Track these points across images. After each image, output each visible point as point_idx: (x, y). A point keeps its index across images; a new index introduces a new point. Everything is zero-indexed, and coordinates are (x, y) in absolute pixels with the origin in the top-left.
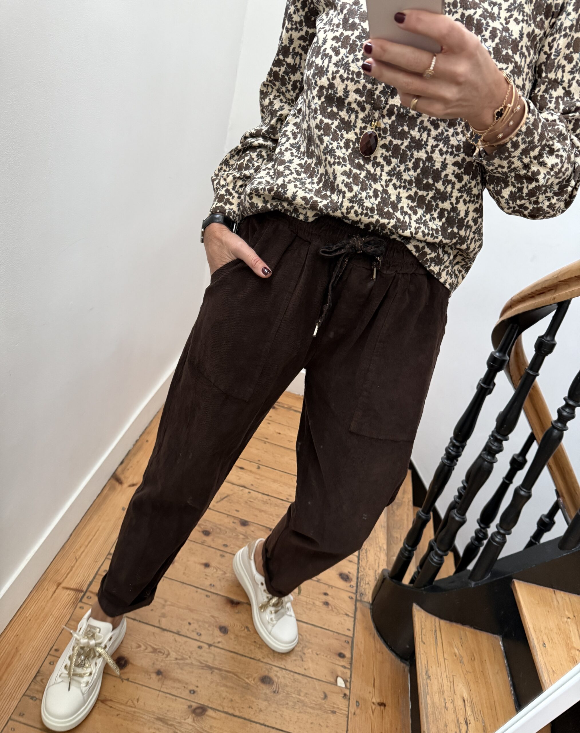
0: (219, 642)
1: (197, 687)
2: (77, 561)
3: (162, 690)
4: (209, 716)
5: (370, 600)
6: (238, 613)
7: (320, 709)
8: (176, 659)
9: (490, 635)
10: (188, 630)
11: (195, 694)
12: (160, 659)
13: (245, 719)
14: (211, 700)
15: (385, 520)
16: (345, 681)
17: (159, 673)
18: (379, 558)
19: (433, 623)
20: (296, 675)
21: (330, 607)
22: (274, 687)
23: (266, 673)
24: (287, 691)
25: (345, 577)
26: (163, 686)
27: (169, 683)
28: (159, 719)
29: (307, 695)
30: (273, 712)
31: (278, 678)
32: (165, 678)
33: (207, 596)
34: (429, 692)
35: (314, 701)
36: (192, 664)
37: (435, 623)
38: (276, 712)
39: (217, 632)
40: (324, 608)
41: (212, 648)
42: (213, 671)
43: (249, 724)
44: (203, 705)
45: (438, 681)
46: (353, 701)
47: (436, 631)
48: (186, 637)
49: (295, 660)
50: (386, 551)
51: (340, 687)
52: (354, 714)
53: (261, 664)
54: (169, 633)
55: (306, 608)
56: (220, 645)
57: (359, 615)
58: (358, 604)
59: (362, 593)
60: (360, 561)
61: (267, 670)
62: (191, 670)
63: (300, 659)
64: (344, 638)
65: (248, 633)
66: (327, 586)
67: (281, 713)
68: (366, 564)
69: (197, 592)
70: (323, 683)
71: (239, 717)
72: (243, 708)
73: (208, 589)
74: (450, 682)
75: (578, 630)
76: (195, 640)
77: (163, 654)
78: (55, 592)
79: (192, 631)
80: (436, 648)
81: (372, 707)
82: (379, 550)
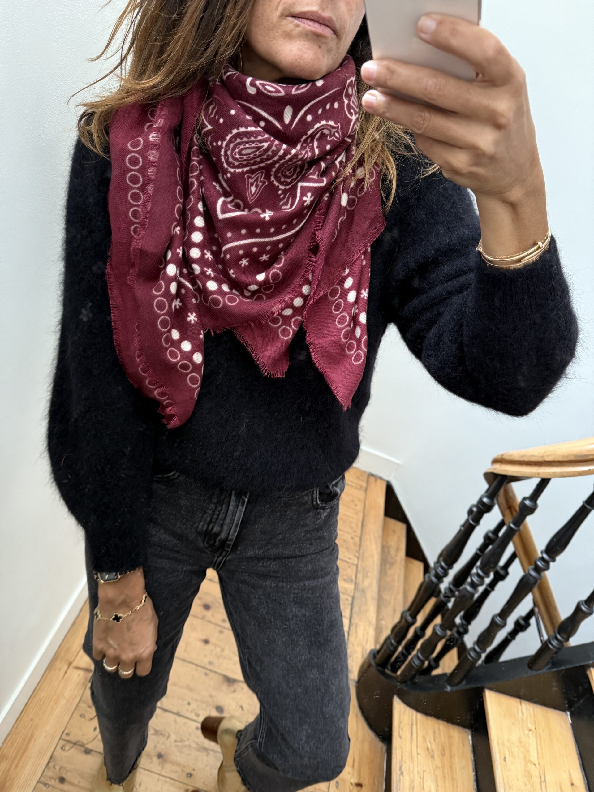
1: (194, 770)
3: (162, 774)
5: (357, 678)
6: (234, 692)
8: (176, 741)
9: (461, 729)
10: (187, 710)
11: (192, 777)
12: (161, 742)
14: (206, 783)
15: (377, 591)
17: (160, 756)
18: (368, 633)
19: (411, 716)
26: (163, 770)
27: (168, 766)
32: (165, 761)
33: (205, 674)
34: (401, 788)
36: (190, 746)
37: (412, 716)
42: (209, 755)
45: (410, 777)
47: (412, 725)
48: (185, 717)
50: (375, 626)
54: (169, 713)
62: (188, 753)
68: (356, 639)
69: (196, 670)
73: (208, 667)
74: (421, 778)
75: (537, 744)
76: (194, 721)
77: (164, 736)
78: (66, 672)
79: (192, 712)
80: (411, 743)
81: (349, 789)
82: (368, 624)
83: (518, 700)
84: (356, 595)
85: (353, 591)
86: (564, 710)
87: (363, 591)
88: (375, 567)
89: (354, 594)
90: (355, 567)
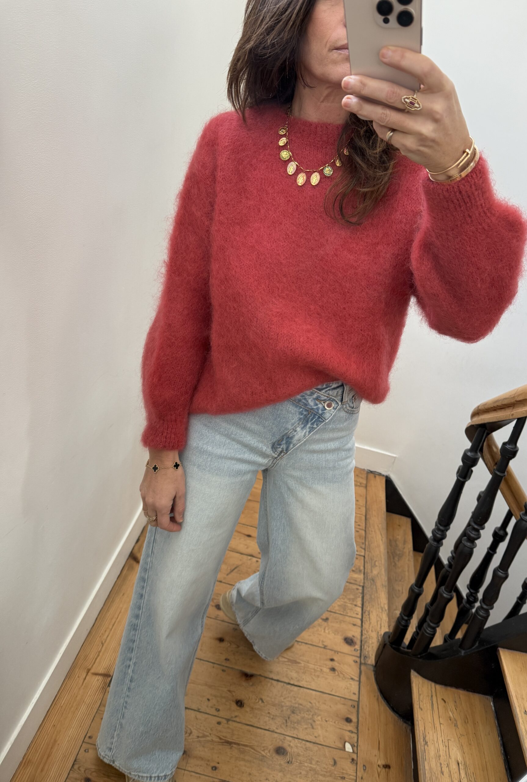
0: (236, 717)
1: (218, 763)
2: (103, 646)
3: (187, 769)
5: (373, 662)
6: (252, 685)
7: (331, 776)
8: (198, 737)
9: (482, 696)
10: (207, 706)
11: (217, 771)
14: (231, 775)
15: (386, 579)
16: (352, 746)
18: (381, 619)
19: (430, 688)
20: (308, 744)
21: (336, 672)
22: (288, 758)
23: (280, 744)
24: (300, 761)
25: (349, 641)
26: (188, 765)
27: (193, 760)
29: (318, 763)
31: (292, 747)
32: (189, 756)
33: (223, 671)
34: (427, 758)
35: (324, 768)
36: (213, 740)
37: (431, 688)
39: (234, 706)
40: (331, 674)
41: (230, 722)
42: (232, 746)
45: (434, 746)
46: (360, 767)
47: (432, 696)
48: (206, 713)
49: (306, 729)
50: (387, 611)
51: (348, 752)
52: (361, 778)
53: (276, 735)
54: (190, 710)
55: (315, 675)
56: (237, 719)
57: (363, 678)
58: (363, 667)
59: (366, 657)
60: (363, 624)
61: (281, 740)
62: (212, 746)
63: (311, 727)
64: (350, 703)
65: (263, 704)
66: (333, 652)
68: (369, 626)
69: (213, 667)
70: (332, 749)
72: (260, 780)
73: (224, 664)
74: (446, 746)
76: (214, 716)
78: (85, 679)
79: (212, 707)
80: (433, 714)
81: (378, 771)
82: (381, 611)
84: (366, 585)
85: (363, 581)
87: (373, 580)
88: (382, 556)
89: (364, 583)
90: (363, 558)
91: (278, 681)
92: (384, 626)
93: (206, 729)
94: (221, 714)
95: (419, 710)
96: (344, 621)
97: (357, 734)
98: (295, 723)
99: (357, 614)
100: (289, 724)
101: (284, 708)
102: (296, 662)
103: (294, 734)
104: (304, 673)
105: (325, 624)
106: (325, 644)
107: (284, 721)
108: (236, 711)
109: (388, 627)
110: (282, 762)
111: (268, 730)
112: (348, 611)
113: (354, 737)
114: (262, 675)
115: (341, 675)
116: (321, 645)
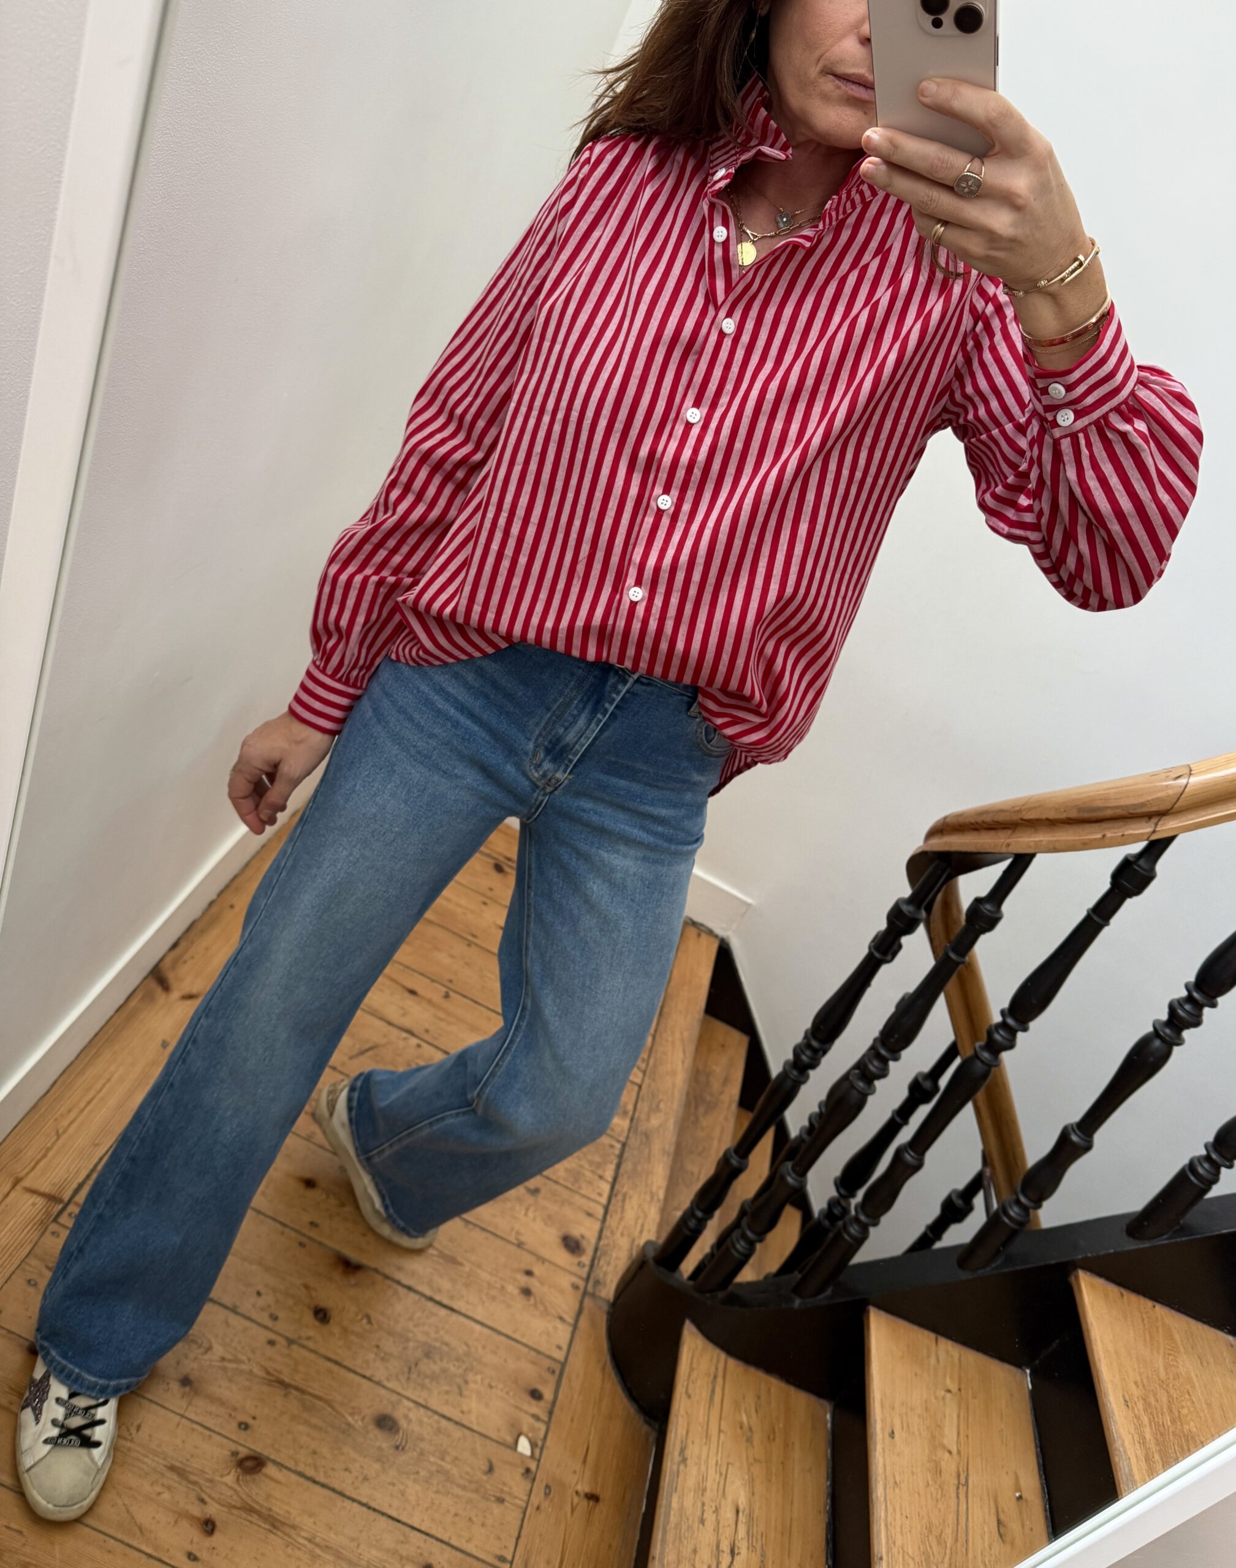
0: (309, 1338)
1: (254, 1418)
2: (57, 1139)
3: (187, 1414)
4: (267, 1476)
5: (611, 1296)
6: (355, 1286)
7: (477, 1491)
8: (223, 1359)
9: (813, 1398)
10: (254, 1306)
11: (248, 1432)
12: (192, 1356)
13: (333, 1490)
14: (277, 1446)
15: (674, 1140)
16: (533, 1445)
17: (186, 1381)
18: (646, 1216)
19: (714, 1361)
20: (443, 1421)
21: (532, 1299)
22: (398, 1437)
23: (388, 1410)
24: (422, 1450)
25: (572, 1245)
26: (190, 1408)
27: (200, 1403)
28: (172, 1468)
29: (457, 1462)
30: (389, 1484)
31: (410, 1421)
32: (197, 1393)
33: (302, 1245)
34: (679, 1487)
35: (468, 1473)
36: (251, 1373)
37: (718, 1361)
38: (393, 1484)
39: (309, 1317)
40: (522, 1300)
41: (294, 1347)
42: (291, 1393)
43: (339, 1500)
44: (260, 1453)
45: (699, 1469)
46: (539, 1486)
47: (715, 1377)
48: (249, 1319)
49: (447, 1392)
50: (662, 1202)
51: (521, 1455)
52: (538, 1508)
53: (383, 1392)
54: (216, 1306)
55: (487, 1294)
56: (311, 1344)
57: (584, 1322)
58: (587, 1301)
59: (598, 1281)
60: (608, 1217)
61: (391, 1403)
62: (247, 1383)
63: (455, 1389)
64: (547, 1363)
65: (368, 1327)
66: (535, 1258)
67: (402, 1487)
68: (619, 1224)
69: (282, 1233)
70: (493, 1443)
71: (323, 1486)
72: (333, 1469)
73: (305, 1231)
74: (722, 1473)
75: (959, 1416)
76: (266, 1327)
77: (200, 1346)
78: (8, 1195)
79: (262, 1309)
80: (709, 1408)
81: (572, 1501)
82: (648, 1198)
83: (932, 1335)
84: (632, 1142)
85: (625, 1134)
86: (1019, 1365)
87: (647, 1136)
88: (677, 1094)
89: (628, 1137)
90: (636, 1088)
91: (409, 1288)
92: (649, 1231)
93: (243, 1348)
94: (280, 1326)
95: (684, 1396)
96: (570, 1204)
97: (548, 1424)
98: (427, 1377)
99: (600, 1195)
100: (414, 1376)
101: (411, 1344)
102: (452, 1261)
103: (420, 1396)
104: (467, 1285)
105: (530, 1199)
106: (523, 1239)
107: (406, 1369)
108: (310, 1328)
109: (655, 1235)
110: (385, 1445)
111: (369, 1379)
112: (584, 1185)
113: (539, 1429)
114: (380, 1269)
115: (542, 1308)
116: (512, 1238)
